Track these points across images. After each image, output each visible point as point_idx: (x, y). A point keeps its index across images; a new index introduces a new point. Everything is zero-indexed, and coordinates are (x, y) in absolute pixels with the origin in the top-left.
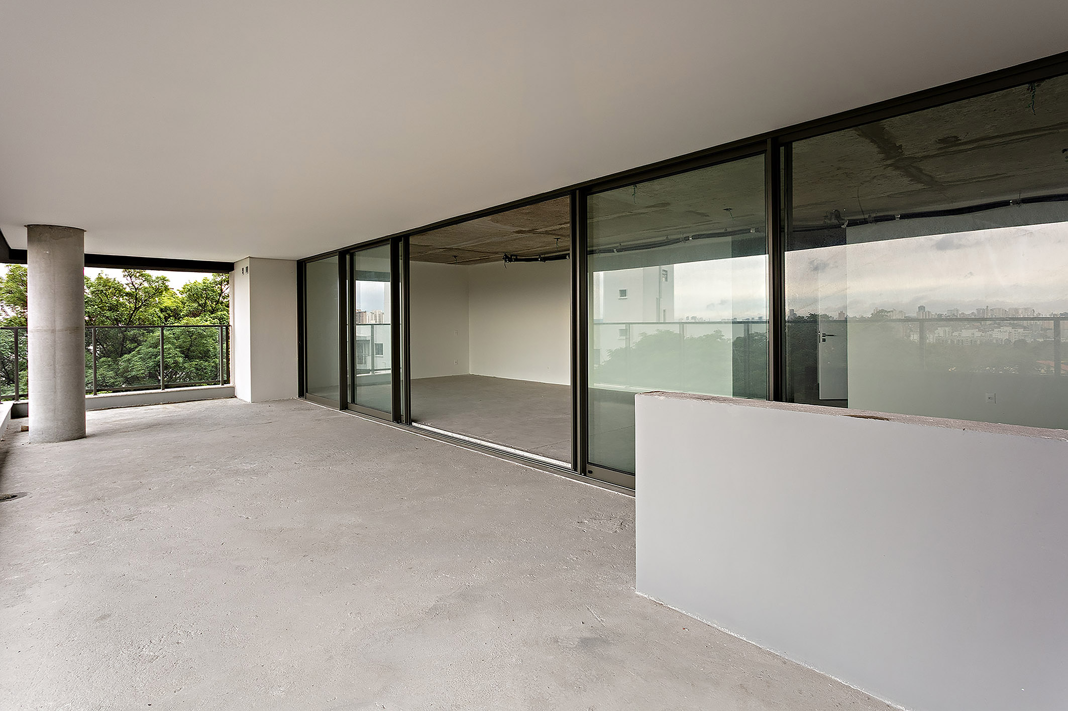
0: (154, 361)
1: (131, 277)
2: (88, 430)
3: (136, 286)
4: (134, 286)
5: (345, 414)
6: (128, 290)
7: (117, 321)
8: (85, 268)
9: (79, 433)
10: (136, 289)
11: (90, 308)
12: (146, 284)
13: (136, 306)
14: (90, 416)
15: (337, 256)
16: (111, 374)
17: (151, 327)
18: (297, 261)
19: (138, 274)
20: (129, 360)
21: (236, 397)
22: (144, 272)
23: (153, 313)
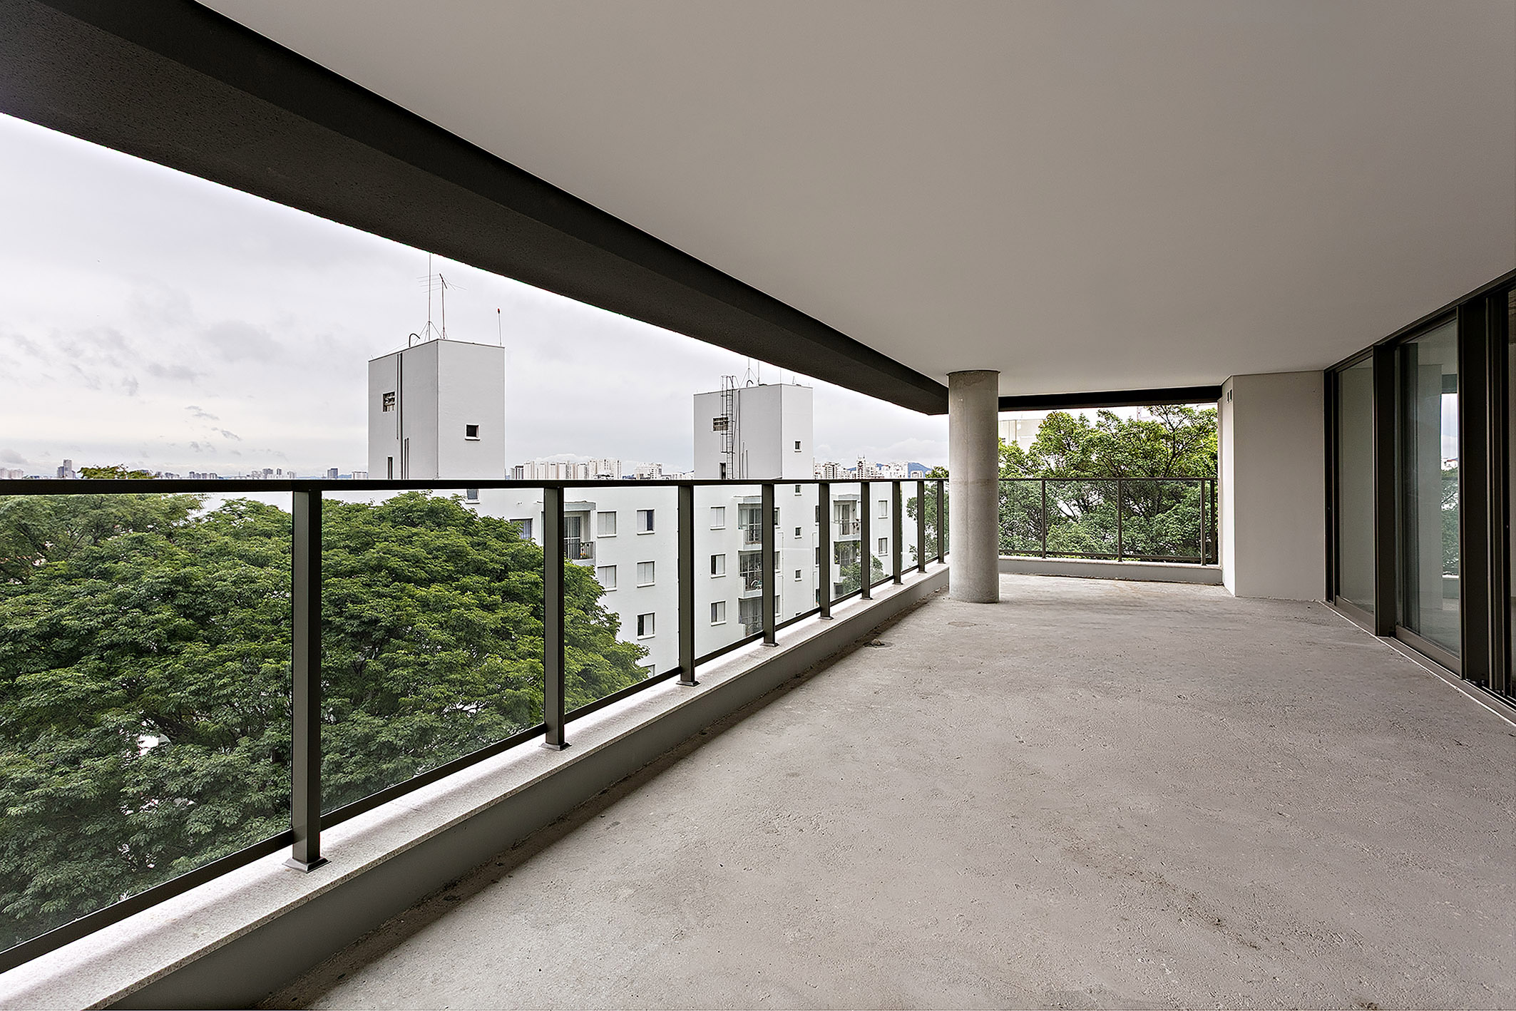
0: (1194, 525)
1: (1167, 415)
2: (1001, 596)
3: (1174, 426)
4: (1171, 425)
5: (1382, 643)
6: (1164, 432)
7: (1153, 471)
8: (999, 413)
9: (989, 596)
10: (1174, 430)
11: (1120, 455)
12: (1187, 423)
13: (1174, 452)
14: (1004, 578)
15: (1372, 358)
16: (1142, 536)
17: (1196, 479)
18: (1325, 370)
19: (1177, 410)
20: (1163, 521)
21: (1223, 585)
22: (1183, 407)
23: (1197, 461)
